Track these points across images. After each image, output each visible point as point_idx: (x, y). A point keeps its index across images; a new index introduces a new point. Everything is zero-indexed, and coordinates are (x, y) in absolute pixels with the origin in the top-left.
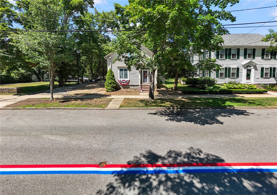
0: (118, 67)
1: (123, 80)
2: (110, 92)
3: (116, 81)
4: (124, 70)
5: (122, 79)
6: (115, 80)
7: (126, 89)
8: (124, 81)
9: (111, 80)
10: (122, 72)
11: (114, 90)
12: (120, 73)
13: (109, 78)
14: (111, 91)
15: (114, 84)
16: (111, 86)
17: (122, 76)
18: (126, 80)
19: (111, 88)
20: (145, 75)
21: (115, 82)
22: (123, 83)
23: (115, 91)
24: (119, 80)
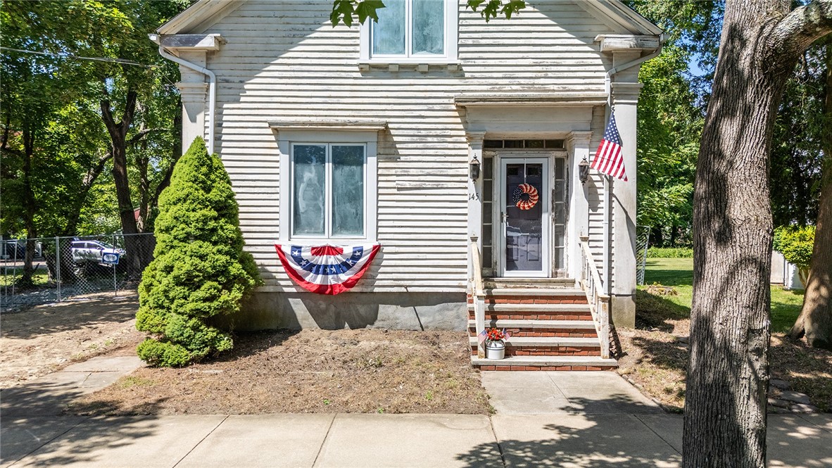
0: (279, 130)
1: (319, 251)
2: (176, 366)
3: (246, 260)
4: (329, 154)
5: (307, 241)
6: (237, 242)
7: (347, 333)
8: (333, 260)
9: (194, 245)
10: (309, 173)
11: (225, 344)
12: (297, 179)
13: (180, 231)
14: (184, 355)
15: (228, 286)
16: (189, 307)
17: (312, 215)
18: (348, 243)
19: (196, 329)
20: (525, 197)
21: (235, 269)
22: (319, 280)
23: (226, 356)
24: (287, 249)
